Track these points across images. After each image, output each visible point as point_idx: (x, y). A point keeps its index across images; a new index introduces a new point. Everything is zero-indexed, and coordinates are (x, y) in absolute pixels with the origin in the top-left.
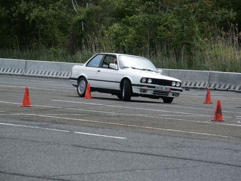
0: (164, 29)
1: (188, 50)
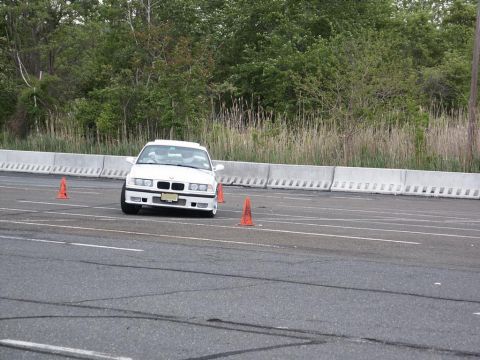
0: (146, 105)
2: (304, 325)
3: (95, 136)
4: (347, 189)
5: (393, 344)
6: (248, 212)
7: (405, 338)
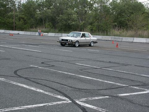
1: (107, 31)
2: (124, 63)
3: (92, 32)
4: (136, 42)
5: (139, 66)
6: (117, 45)
7: (141, 65)
